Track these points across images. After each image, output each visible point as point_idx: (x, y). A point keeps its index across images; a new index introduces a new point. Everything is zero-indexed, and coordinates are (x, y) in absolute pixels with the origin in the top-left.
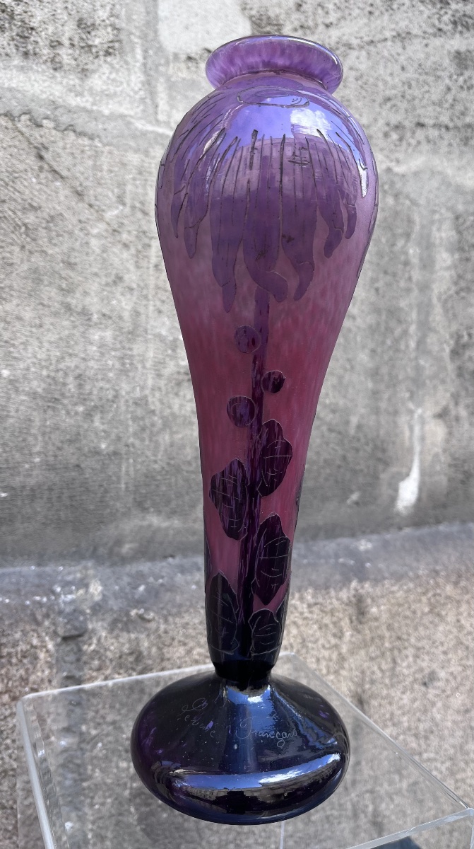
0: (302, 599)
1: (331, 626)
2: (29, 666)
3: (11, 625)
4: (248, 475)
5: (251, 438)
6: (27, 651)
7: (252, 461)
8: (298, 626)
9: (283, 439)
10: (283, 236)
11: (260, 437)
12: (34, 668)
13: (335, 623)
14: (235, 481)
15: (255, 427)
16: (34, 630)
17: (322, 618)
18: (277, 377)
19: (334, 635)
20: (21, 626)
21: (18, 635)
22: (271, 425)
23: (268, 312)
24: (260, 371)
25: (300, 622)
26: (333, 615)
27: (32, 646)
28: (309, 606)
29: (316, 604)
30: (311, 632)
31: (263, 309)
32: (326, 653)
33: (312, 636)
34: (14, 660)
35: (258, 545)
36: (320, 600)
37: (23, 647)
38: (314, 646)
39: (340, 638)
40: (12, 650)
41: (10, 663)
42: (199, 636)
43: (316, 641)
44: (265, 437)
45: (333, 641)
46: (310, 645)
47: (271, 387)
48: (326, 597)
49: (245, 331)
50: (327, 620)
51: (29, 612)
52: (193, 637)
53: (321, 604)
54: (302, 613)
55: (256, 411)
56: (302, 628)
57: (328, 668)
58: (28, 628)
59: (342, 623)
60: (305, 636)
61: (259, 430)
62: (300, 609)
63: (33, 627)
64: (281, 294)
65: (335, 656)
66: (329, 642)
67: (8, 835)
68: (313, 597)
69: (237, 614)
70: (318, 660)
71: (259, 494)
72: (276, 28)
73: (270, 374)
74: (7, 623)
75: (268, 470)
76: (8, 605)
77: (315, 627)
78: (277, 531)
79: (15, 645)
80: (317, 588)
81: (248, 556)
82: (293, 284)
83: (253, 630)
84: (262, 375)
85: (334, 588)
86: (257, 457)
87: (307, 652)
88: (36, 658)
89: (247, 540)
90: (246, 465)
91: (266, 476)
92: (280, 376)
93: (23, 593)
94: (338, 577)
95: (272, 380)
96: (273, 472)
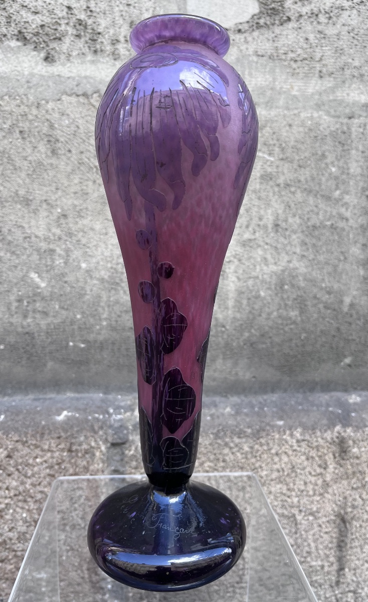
0: (292, 435)
1: (317, 459)
2: (89, 459)
3: (78, 431)
4: (154, 338)
5: (154, 312)
6: (88, 449)
7: (156, 328)
8: (288, 456)
9: (177, 312)
10: (157, 163)
11: (160, 311)
12: (93, 461)
13: (320, 457)
14: (146, 341)
15: (156, 303)
16: (93, 436)
17: (309, 452)
18: (167, 267)
19: (320, 466)
20: (84, 433)
21: (82, 439)
22: (167, 302)
23: (154, 219)
24: (155, 263)
25: (290, 453)
26: (318, 450)
27: (92, 447)
28: (298, 441)
29: (303, 440)
30: (299, 461)
31: (151, 216)
32: (313, 479)
33: (301, 464)
34: (80, 455)
35: (164, 389)
36: (307, 437)
37: (85, 446)
38: (302, 472)
39: (325, 469)
40: (79, 448)
41: (77, 456)
42: (209, 454)
43: (304, 469)
44: (163, 310)
45: (319, 470)
46: (299, 471)
47: (164, 274)
48: (313, 436)
49: (141, 234)
50: (313, 453)
51: (90, 424)
52: (204, 454)
53: (309, 441)
54: (292, 446)
55: (156, 292)
56: (292, 458)
57: (314, 490)
58: (88, 434)
59: (327, 457)
60: (294, 464)
61: (159, 306)
62: (290, 443)
63: (92, 434)
64: (162, 205)
65: (320, 482)
66: (315, 471)
67: (75, 569)
68: (301, 435)
69: (153, 438)
70: (305, 483)
71: (163, 352)
72: (279, 4)
73: (162, 265)
74: (75, 429)
75: (167, 335)
76: (77, 419)
77: (303, 458)
78: (179, 380)
79: (80, 445)
80: (305, 428)
81: (158, 397)
82: (170, 198)
83: (163, 451)
84: (157, 266)
85: (320, 431)
86: (159, 325)
87: (296, 476)
88: (94, 455)
89: (156, 385)
90: (153, 331)
91: (167, 339)
92: (170, 266)
93: (88, 411)
94: (325, 422)
95: (164, 269)
96: (172, 336)
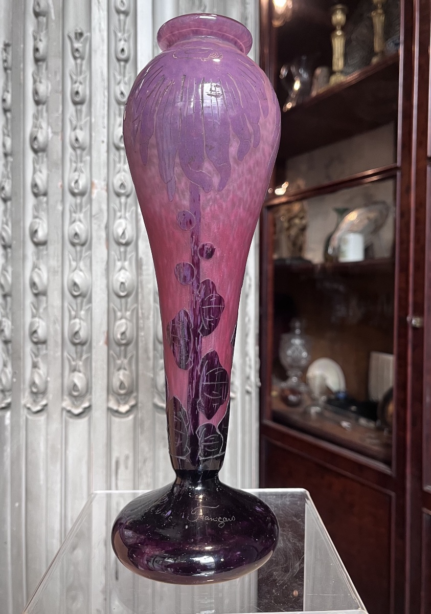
4: (192, 321)
5: (193, 293)
7: (194, 310)
9: (216, 293)
10: (206, 146)
11: (200, 292)
14: (183, 325)
15: (195, 284)
18: (209, 247)
22: (207, 283)
23: (199, 200)
24: (197, 244)
31: (195, 200)
35: (201, 373)
44: (203, 292)
47: (205, 255)
49: (184, 215)
55: (195, 273)
61: (198, 286)
64: (207, 187)
69: (188, 427)
71: (201, 335)
73: (203, 246)
75: (206, 317)
78: (216, 363)
81: (194, 382)
82: (216, 180)
83: (200, 439)
84: (198, 246)
86: (198, 307)
89: (193, 369)
90: (190, 314)
91: (205, 321)
92: (211, 246)
95: (205, 249)
96: (210, 318)
